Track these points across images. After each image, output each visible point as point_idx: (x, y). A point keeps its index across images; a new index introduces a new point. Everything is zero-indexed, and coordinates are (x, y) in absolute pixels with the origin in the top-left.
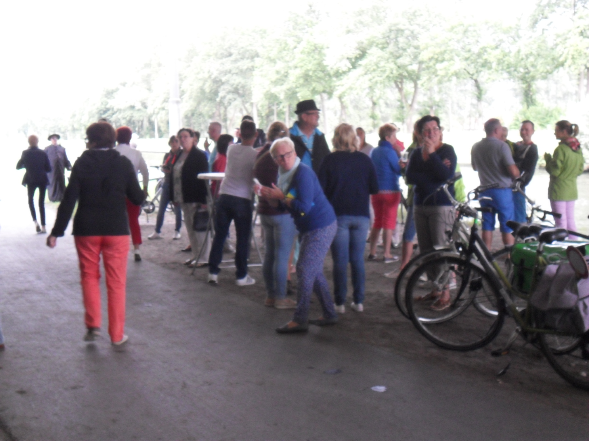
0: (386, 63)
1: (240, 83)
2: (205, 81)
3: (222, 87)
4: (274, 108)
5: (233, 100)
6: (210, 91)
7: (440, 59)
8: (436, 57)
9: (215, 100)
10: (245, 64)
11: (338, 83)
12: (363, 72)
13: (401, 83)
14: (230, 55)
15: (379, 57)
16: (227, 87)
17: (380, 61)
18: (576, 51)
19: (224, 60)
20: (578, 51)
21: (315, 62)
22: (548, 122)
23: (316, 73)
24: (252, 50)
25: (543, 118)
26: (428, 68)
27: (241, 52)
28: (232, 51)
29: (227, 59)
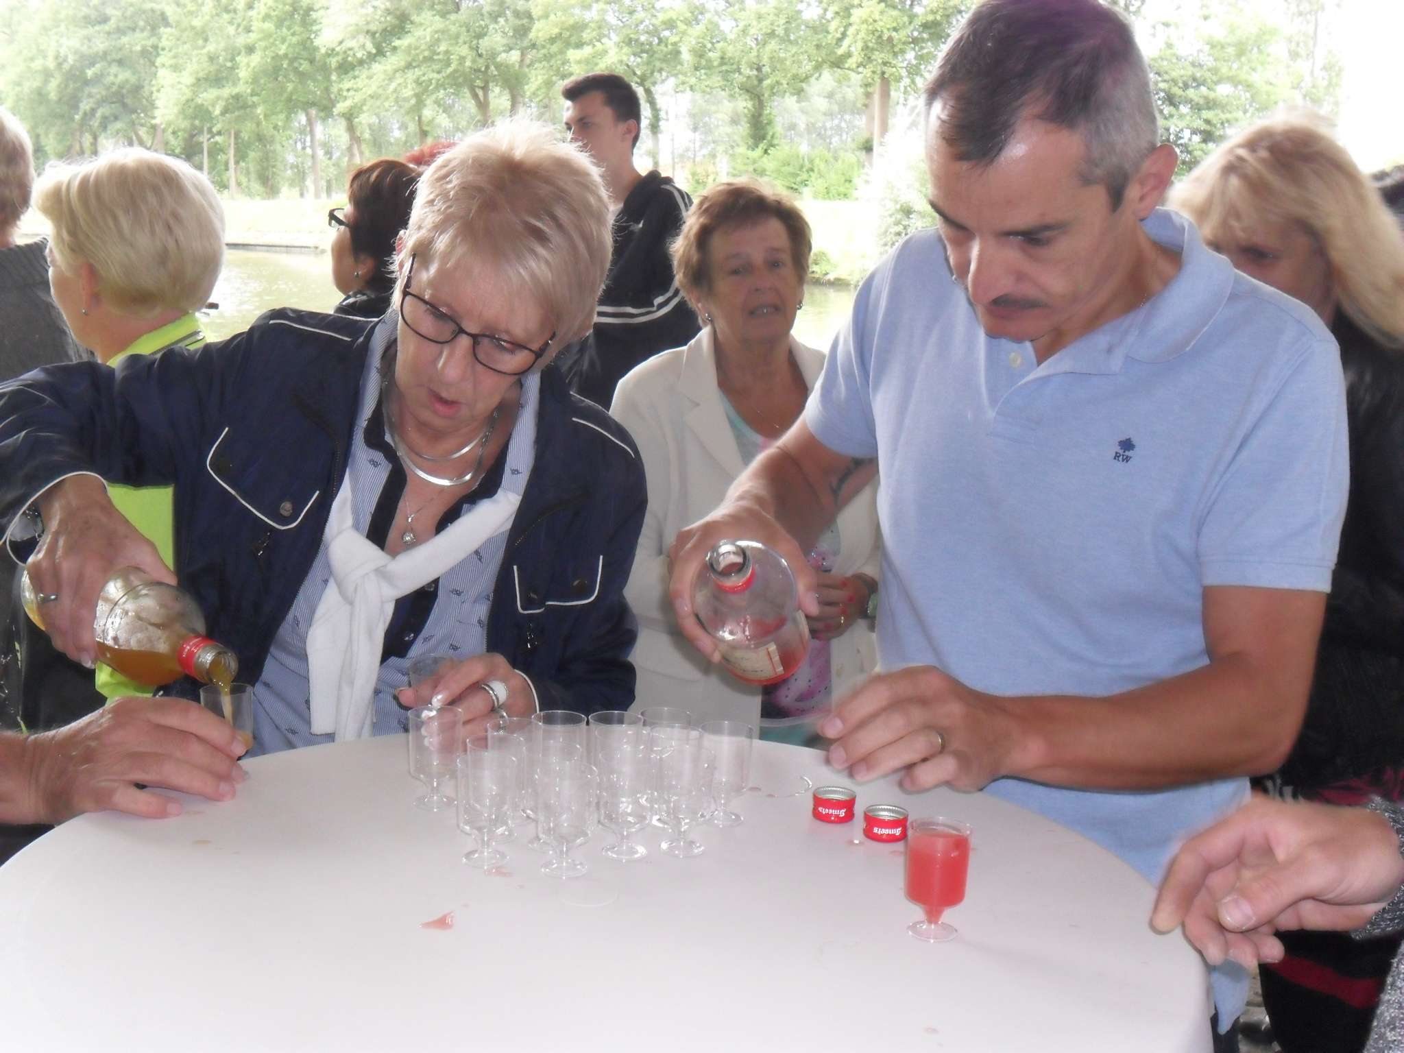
0: (451, 45)
1: (127, 81)
2: (47, 75)
3: (87, 90)
4: (204, 138)
5: (112, 118)
6: (60, 99)
7: (573, 40)
8: (566, 34)
9: (72, 119)
10: (136, 42)
11: (347, 84)
12: (403, 63)
13: (485, 89)
14: (104, 20)
15: (436, 32)
16: (97, 91)
17: (438, 40)
18: (873, 32)
19: (91, 30)
20: (877, 34)
21: (295, 40)
22: (804, 183)
23: (296, 65)
24: (153, 11)
25: (795, 175)
26: (548, 57)
27: (129, 13)
28: (110, 11)
29: (97, 28)
